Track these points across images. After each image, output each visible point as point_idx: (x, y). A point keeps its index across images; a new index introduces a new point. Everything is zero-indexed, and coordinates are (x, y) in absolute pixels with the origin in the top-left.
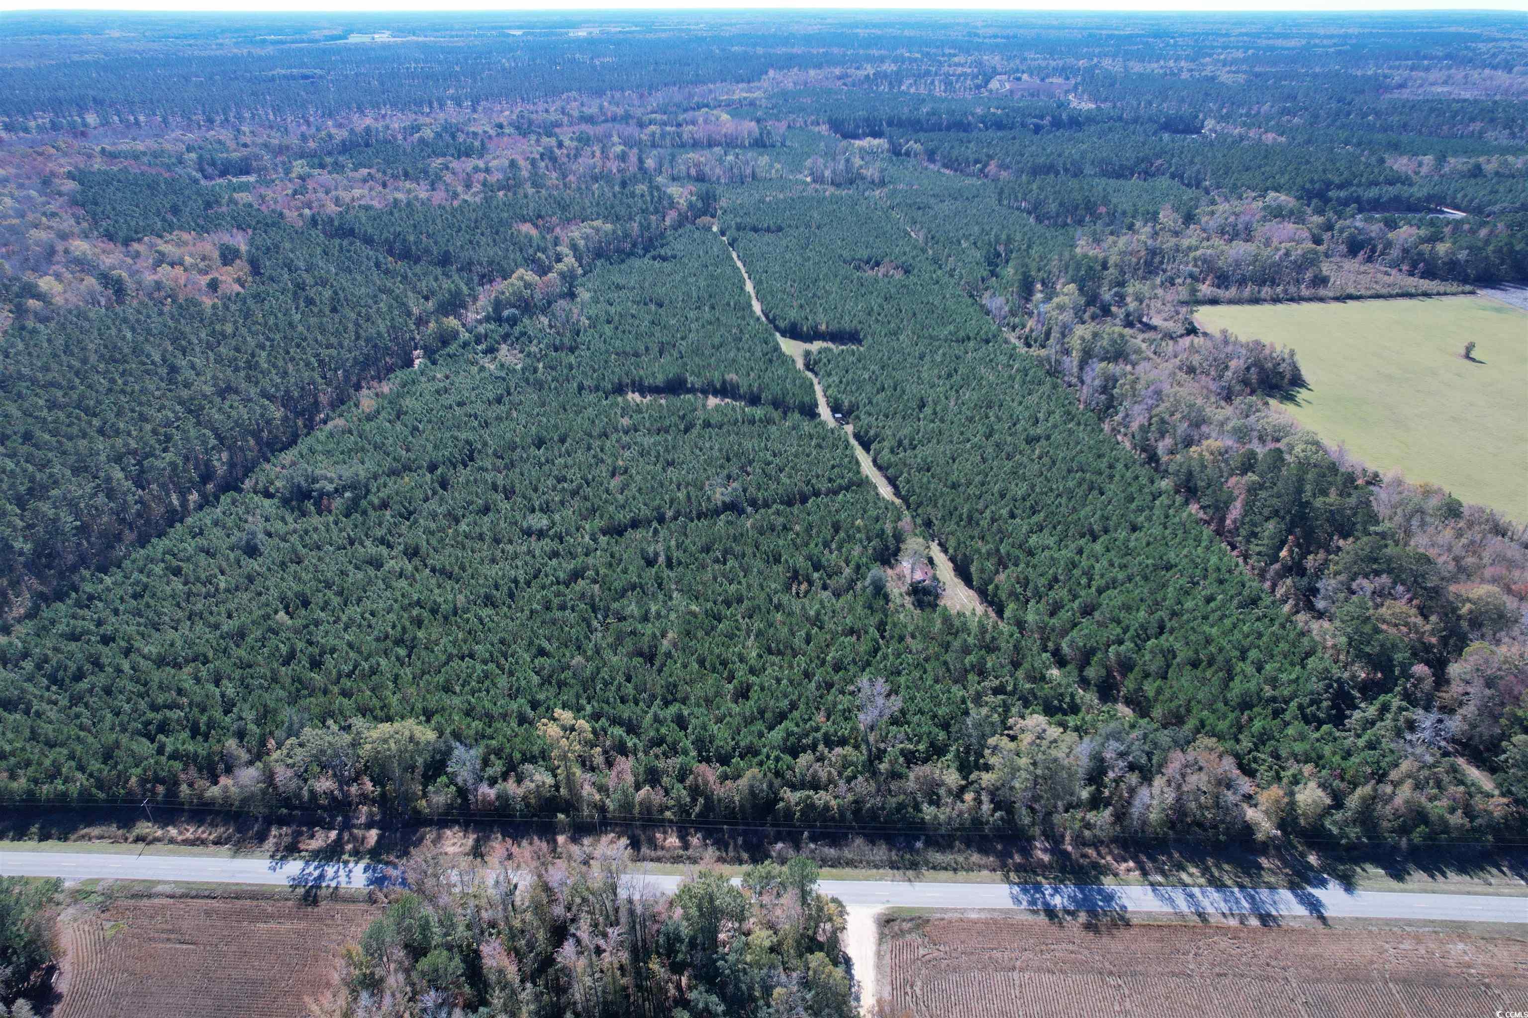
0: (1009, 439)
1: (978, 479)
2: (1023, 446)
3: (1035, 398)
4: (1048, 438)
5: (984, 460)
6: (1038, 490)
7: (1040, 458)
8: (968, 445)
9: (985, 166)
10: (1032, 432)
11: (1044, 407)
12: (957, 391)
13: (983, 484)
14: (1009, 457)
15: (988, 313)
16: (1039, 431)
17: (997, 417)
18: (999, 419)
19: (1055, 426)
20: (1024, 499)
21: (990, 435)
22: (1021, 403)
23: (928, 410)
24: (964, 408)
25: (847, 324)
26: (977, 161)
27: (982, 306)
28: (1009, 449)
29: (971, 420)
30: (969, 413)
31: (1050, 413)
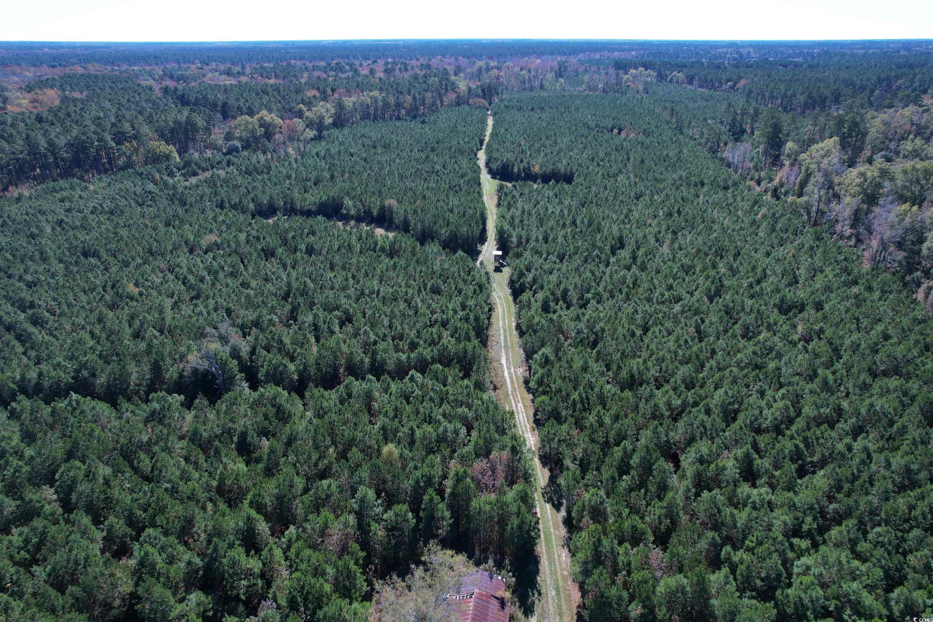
0: (749, 303)
1: (684, 371)
2: (774, 315)
3: (789, 249)
4: (819, 306)
5: (701, 335)
6: (808, 410)
7: (807, 339)
8: (677, 308)
9: (735, 84)
10: (789, 295)
11: (805, 262)
12: (674, 233)
13: (690, 386)
14: (747, 335)
15: (729, 165)
16: (801, 294)
17: (731, 269)
18: (734, 272)
19: (828, 289)
20: (778, 430)
21: (718, 293)
22: (768, 254)
23: (625, 254)
24: (680, 254)
25: (562, 167)
26: (728, 80)
27: (722, 159)
28: (750, 319)
29: (687, 270)
30: (686, 261)
31: (814, 272)
